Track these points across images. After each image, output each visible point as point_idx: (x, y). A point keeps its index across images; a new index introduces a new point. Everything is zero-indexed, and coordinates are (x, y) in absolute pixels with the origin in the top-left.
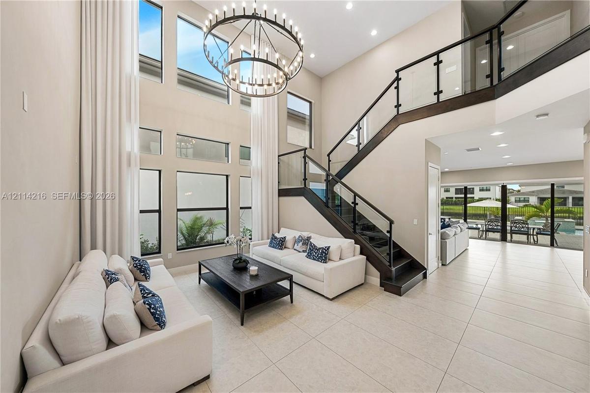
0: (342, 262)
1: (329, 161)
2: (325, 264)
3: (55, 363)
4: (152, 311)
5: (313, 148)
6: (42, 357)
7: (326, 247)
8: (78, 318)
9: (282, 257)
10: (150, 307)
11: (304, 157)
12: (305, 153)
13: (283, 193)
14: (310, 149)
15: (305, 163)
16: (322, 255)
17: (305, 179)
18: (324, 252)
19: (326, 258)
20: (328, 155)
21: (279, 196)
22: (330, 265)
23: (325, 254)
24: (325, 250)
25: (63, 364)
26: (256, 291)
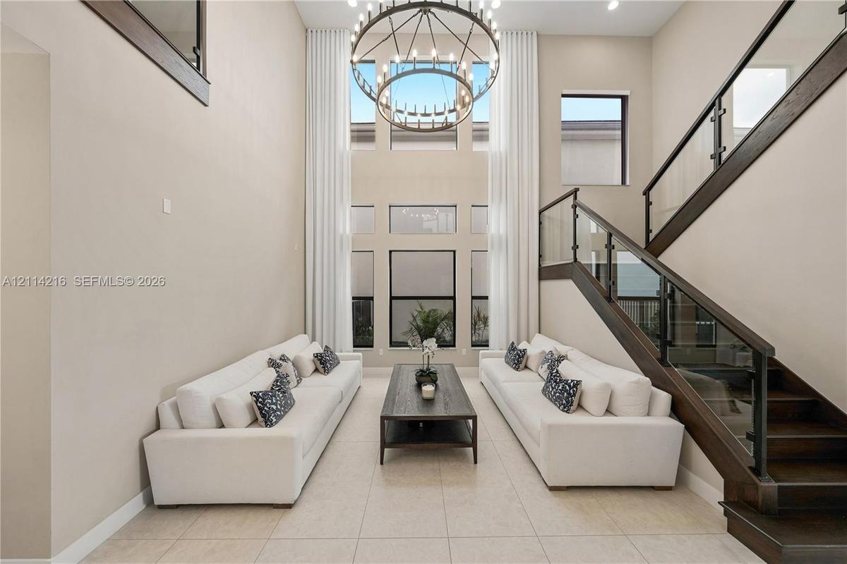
0: (609, 420)
1: (648, 204)
2: (565, 413)
3: (176, 424)
4: (259, 405)
5: (628, 183)
6: (168, 417)
7: (572, 381)
8: (189, 391)
9: (503, 382)
10: (258, 400)
11: (574, 207)
12: (575, 198)
13: (546, 273)
14: (623, 187)
15: (576, 216)
16: (563, 394)
17: (575, 247)
18: (566, 391)
19: (570, 404)
20: (647, 192)
21: (540, 279)
22: (576, 418)
23: (569, 394)
24: (569, 386)
25: (183, 427)
26: (424, 422)
